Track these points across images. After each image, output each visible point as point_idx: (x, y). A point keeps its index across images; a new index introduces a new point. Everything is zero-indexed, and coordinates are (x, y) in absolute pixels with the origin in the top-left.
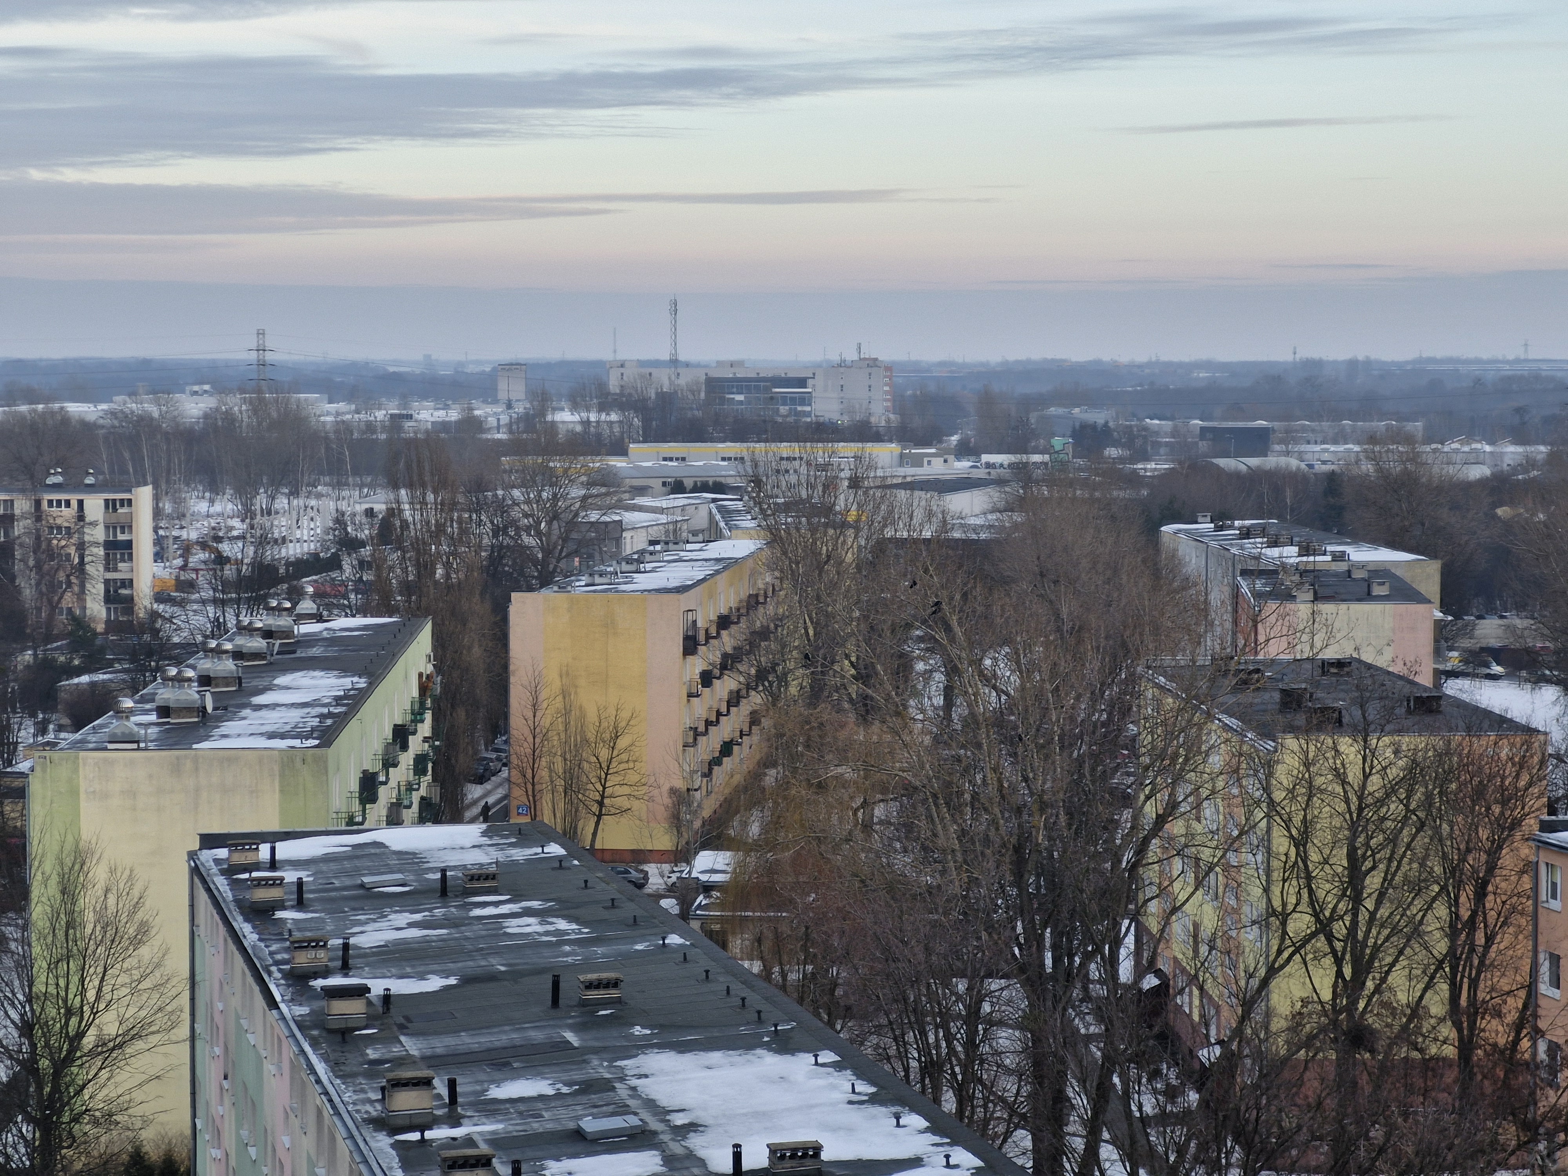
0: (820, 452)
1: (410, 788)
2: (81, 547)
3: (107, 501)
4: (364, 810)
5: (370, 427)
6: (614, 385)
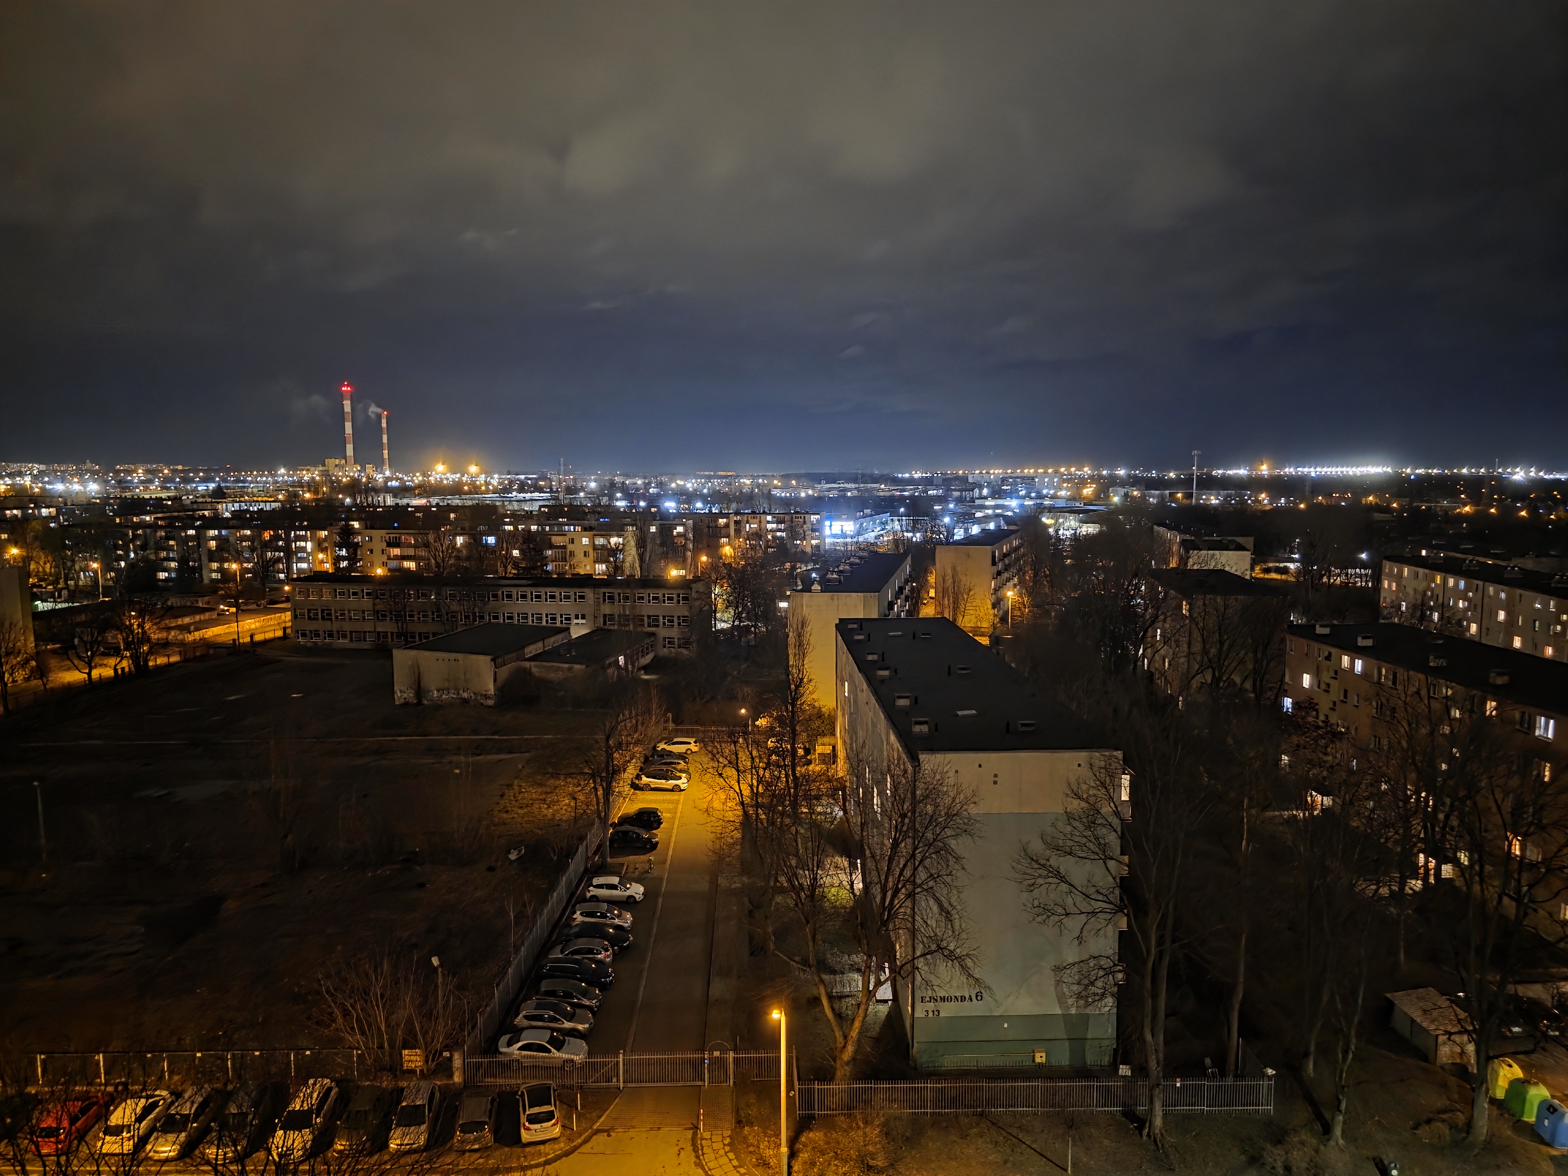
2: (805, 530)
4: (889, 613)
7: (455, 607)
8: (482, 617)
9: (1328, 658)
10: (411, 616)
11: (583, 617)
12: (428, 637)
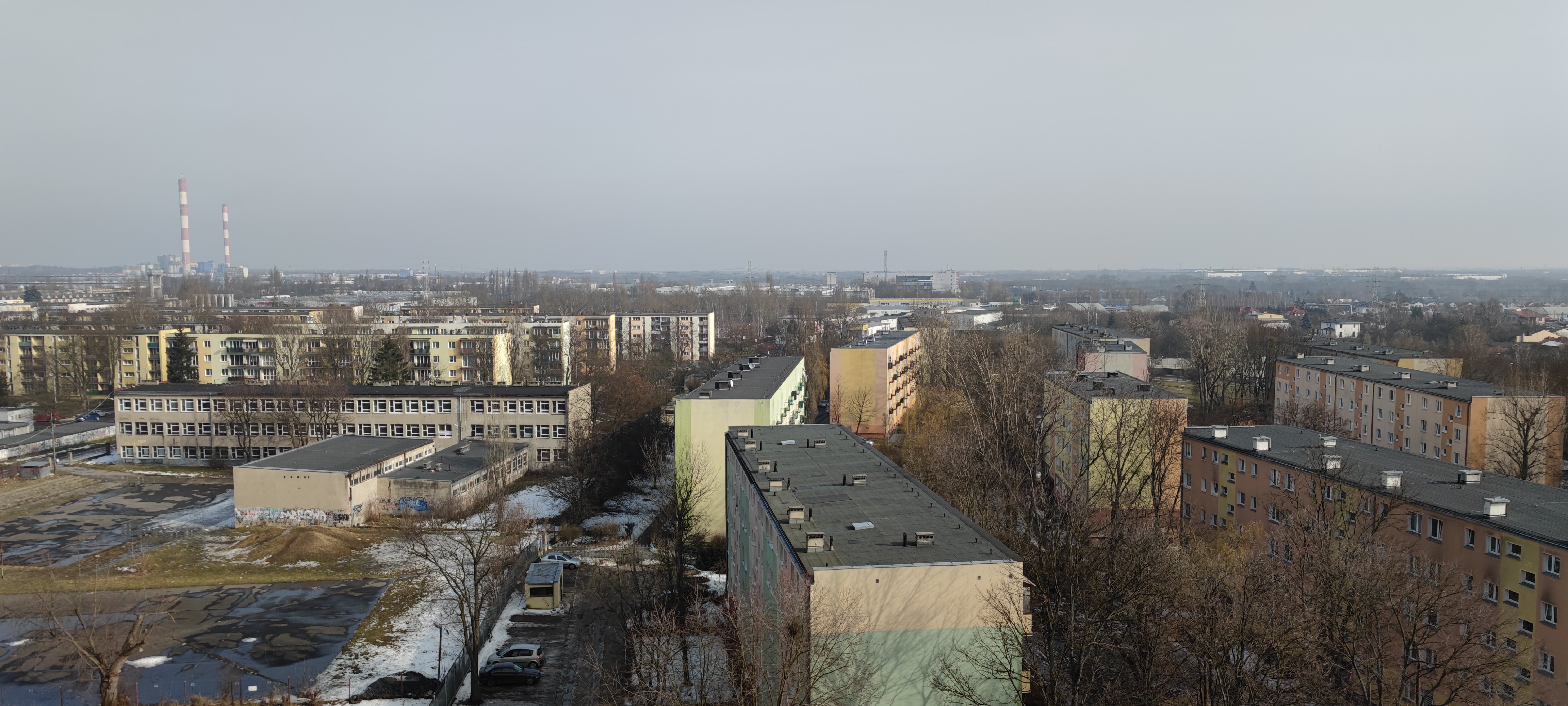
0: (934, 300)
1: (797, 412)
2: (691, 332)
3: (700, 318)
4: (782, 420)
5: (784, 294)
6: (865, 279)
7: (304, 419)
8: (336, 430)
9: (1225, 462)
10: (256, 429)
11: (449, 428)
12: (274, 453)
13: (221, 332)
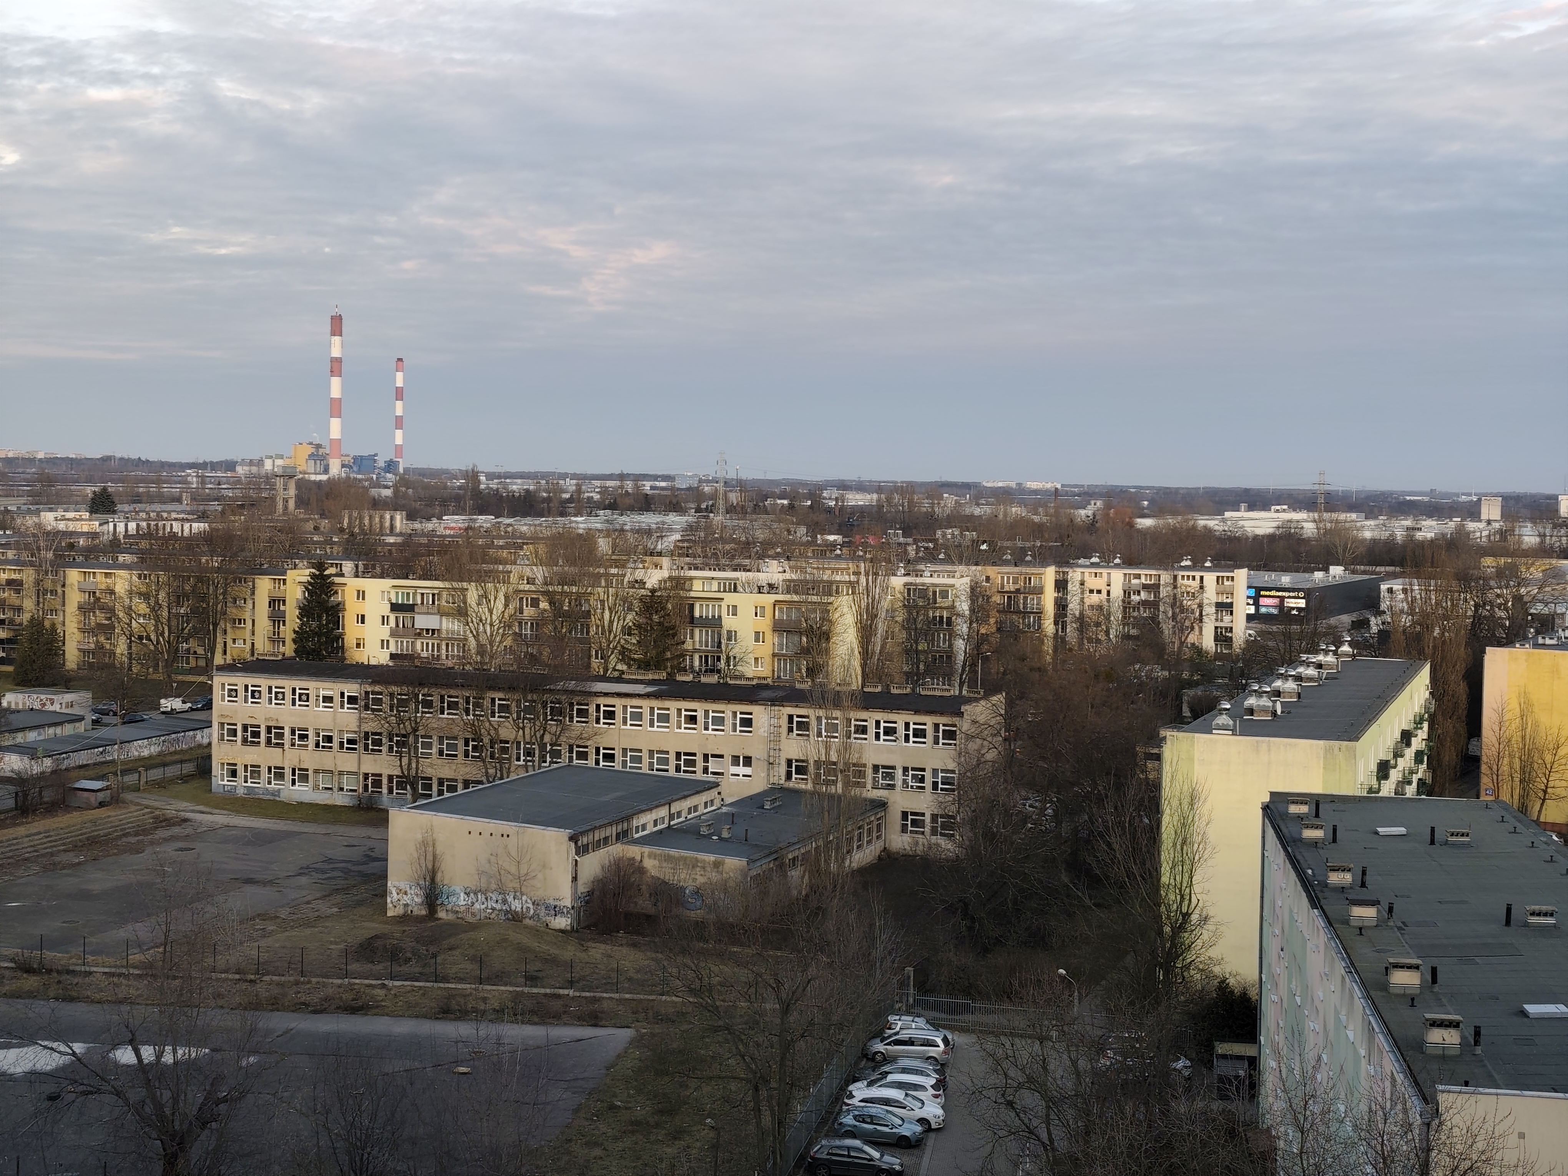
2: (1201, 605)
3: (1218, 577)
4: (1380, 784)
7: (507, 732)
8: (556, 754)
10: (429, 746)
11: (748, 761)
12: (452, 789)
13: (382, 576)
